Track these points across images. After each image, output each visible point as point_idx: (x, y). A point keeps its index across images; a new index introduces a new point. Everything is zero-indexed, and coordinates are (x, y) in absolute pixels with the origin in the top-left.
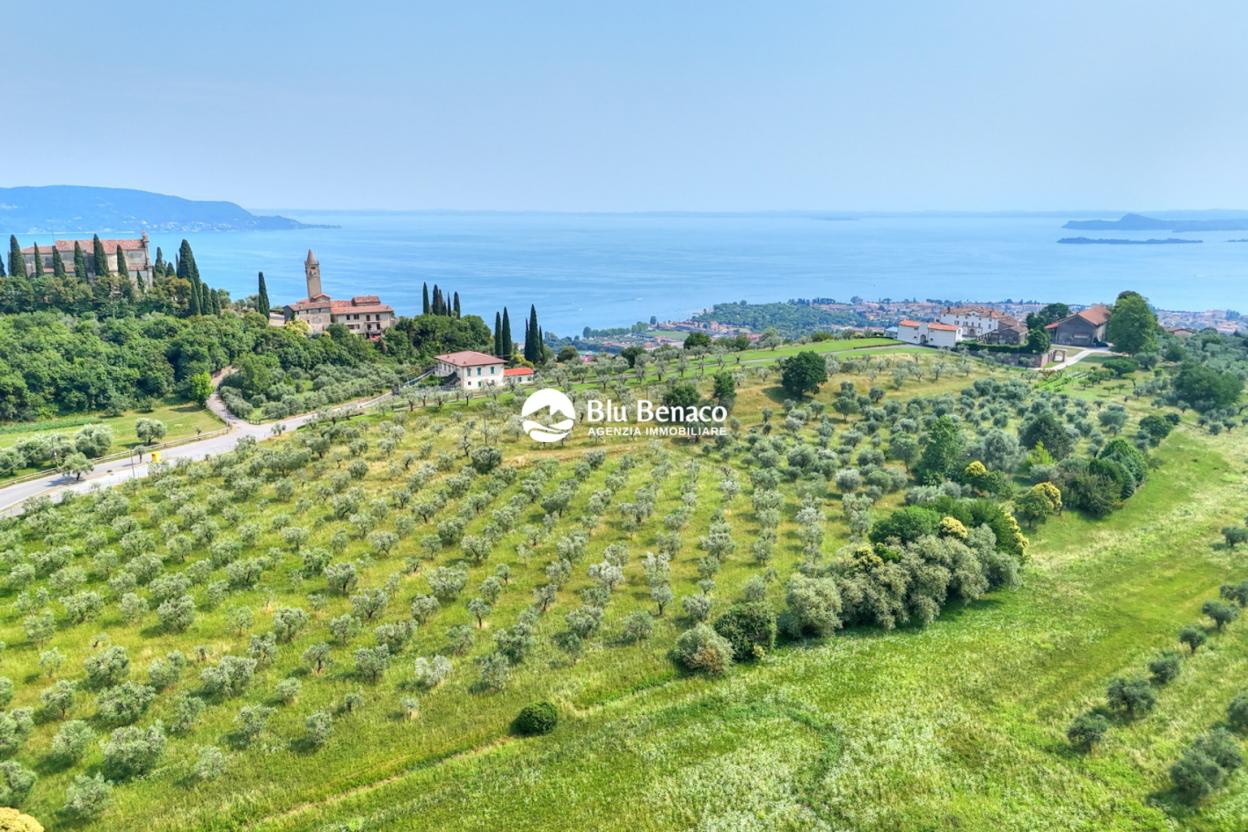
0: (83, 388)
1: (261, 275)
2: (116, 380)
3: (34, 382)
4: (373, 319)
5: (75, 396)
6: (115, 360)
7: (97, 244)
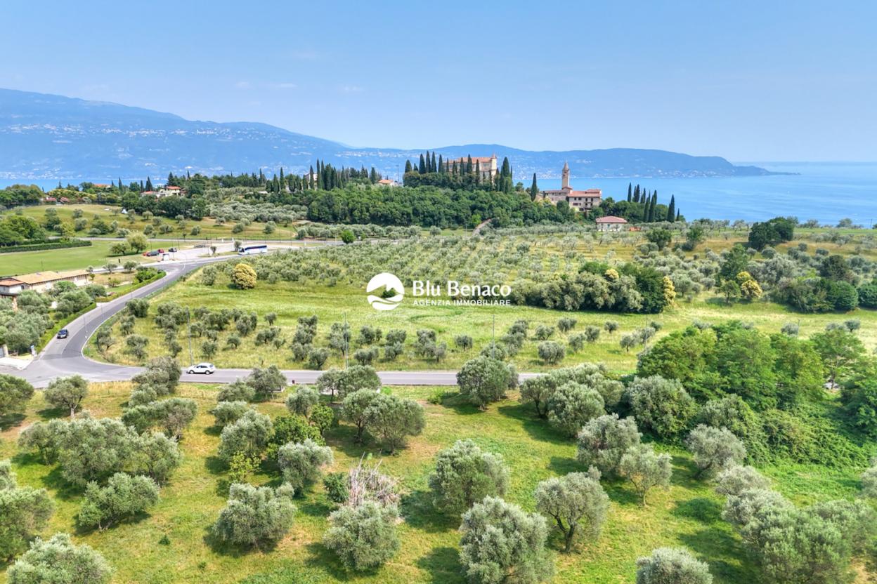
0: (432, 216)
1: (535, 175)
2: (446, 215)
3: (416, 212)
4: (589, 200)
5: (429, 219)
6: (450, 207)
7: (470, 159)
